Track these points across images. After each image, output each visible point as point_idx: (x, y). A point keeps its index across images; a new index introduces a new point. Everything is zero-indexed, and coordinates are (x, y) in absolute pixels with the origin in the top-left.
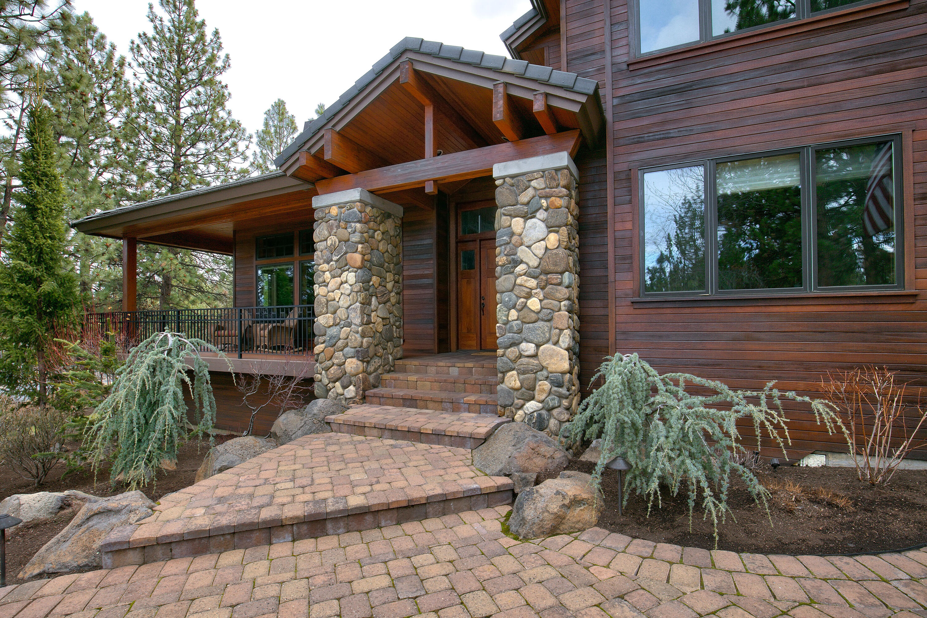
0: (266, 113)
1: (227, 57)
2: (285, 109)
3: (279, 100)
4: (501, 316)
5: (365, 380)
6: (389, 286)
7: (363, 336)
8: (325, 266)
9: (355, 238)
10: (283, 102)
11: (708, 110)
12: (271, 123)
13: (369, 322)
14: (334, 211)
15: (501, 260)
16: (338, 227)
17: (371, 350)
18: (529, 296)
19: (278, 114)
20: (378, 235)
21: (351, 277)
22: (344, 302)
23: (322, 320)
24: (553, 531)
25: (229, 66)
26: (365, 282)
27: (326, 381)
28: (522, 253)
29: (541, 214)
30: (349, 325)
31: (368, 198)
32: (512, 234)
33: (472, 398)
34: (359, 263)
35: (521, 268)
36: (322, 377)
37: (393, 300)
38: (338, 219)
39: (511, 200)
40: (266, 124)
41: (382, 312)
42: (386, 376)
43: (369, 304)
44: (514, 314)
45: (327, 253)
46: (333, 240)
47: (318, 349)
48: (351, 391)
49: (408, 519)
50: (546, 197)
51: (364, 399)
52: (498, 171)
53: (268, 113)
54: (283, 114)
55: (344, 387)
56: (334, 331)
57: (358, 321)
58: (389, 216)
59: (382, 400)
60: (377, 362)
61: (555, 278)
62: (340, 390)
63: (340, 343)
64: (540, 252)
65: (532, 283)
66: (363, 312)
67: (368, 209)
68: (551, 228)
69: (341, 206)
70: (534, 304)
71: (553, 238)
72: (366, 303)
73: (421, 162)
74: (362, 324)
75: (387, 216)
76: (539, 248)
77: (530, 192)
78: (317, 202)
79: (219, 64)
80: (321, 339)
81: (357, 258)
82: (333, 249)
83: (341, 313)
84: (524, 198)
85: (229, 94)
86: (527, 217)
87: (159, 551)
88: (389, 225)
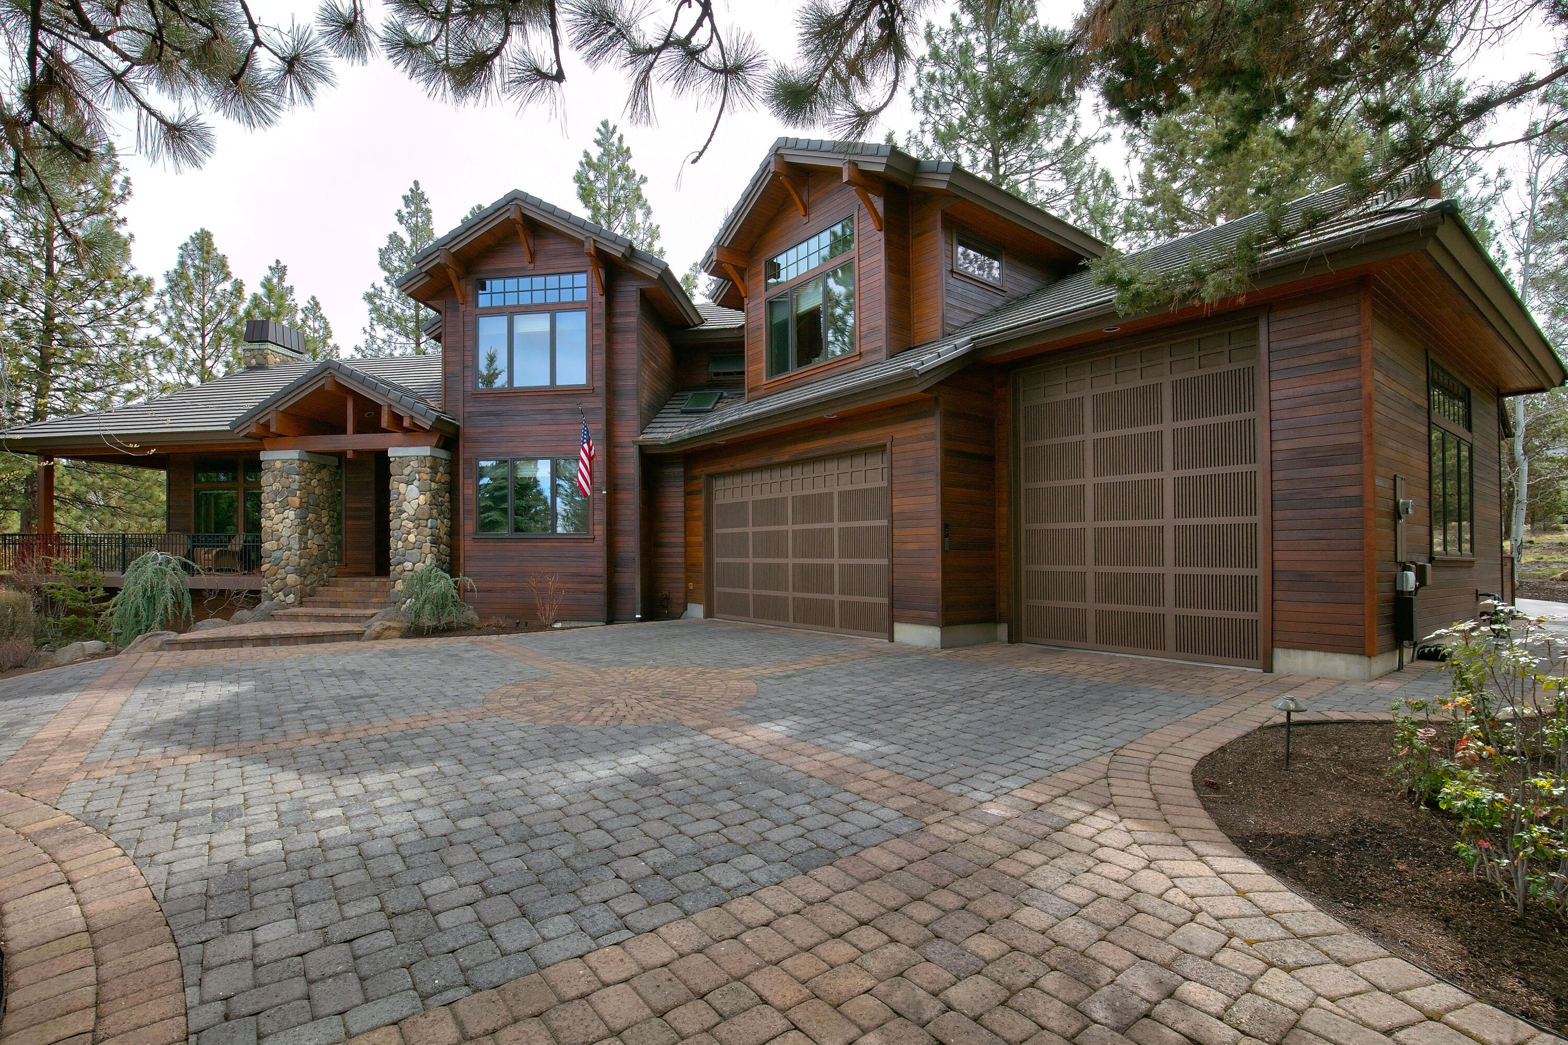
0: (181, 248)
1: (127, 181)
2: (211, 244)
3: (202, 230)
4: (393, 545)
5: (302, 590)
6: (324, 520)
7: (301, 558)
8: (271, 505)
9: (295, 486)
10: (208, 233)
11: (511, 429)
12: (189, 262)
13: (306, 548)
14: (278, 464)
15: (393, 509)
16: (281, 477)
17: (308, 569)
18: (409, 533)
19: (201, 249)
20: (314, 483)
21: (291, 514)
22: (286, 533)
23: (267, 546)
24: (376, 638)
25: (129, 193)
26: (303, 519)
27: (271, 592)
28: (405, 506)
29: (416, 483)
30: (290, 549)
31: (306, 457)
32: (400, 494)
33: (376, 600)
34: (297, 505)
35: (404, 516)
36: (267, 588)
37: (328, 531)
38: (281, 471)
39: (399, 472)
40: (182, 264)
41: (317, 540)
42: (321, 589)
43: (306, 534)
44: (400, 544)
45: (272, 496)
46: (276, 486)
47: (264, 567)
48: (291, 598)
49: (314, 642)
50: (419, 473)
51: (301, 604)
52: (392, 453)
53: (184, 247)
54: (208, 253)
55: (286, 596)
56: (278, 553)
57: (296, 547)
58: (324, 466)
59: (315, 604)
60: (312, 578)
61: (423, 522)
62: (282, 598)
63: (282, 563)
64: (415, 506)
65: (411, 525)
66: (300, 540)
67: (305, 465)
68: (422, 492)
69: (284, 461)
70: (412, 538)
71: (422, 498)
72: (303, 534)
73: (342, 437)
74: (300, 549)
75: (321, 467)
76: (414, 504)
77: (409, 469)
78: (264, 456)
79: (117, 190)
80: (267, 560)
81: (296, 501)
82: (277, 493)
83: (284, 541)
84: (407, 471)
85: (132, 236)
86: (408, 483)
87: (190, 645)
88: (325, 474)
